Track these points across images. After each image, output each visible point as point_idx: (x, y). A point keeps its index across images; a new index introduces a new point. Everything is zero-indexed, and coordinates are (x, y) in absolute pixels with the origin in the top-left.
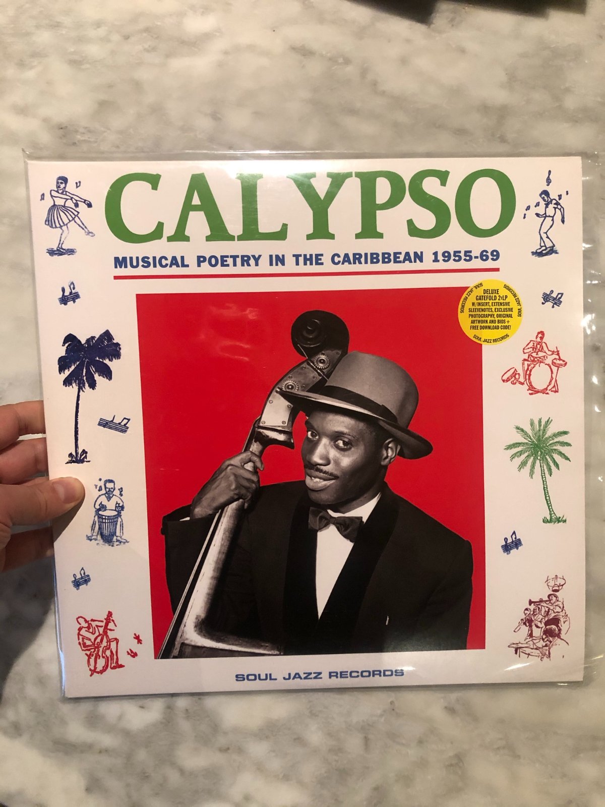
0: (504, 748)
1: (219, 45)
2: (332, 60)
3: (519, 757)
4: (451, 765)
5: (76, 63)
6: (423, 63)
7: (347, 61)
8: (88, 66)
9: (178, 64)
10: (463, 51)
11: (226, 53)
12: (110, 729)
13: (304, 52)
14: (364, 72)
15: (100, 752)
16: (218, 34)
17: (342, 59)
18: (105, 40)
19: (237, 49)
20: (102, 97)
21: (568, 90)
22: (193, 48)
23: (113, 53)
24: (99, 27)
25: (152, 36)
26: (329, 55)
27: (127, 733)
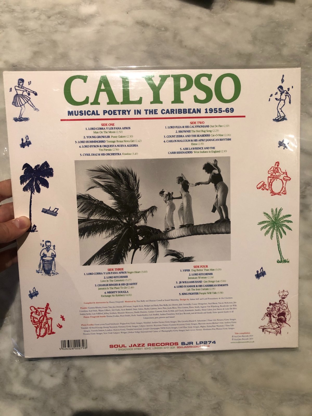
0: (243, 399)
1: (98, 21)
2: (159, 29)
3: (251, 404)
4: (215, 408)
5: (22, 31)
6: (207, 30)
7: (166, 29)
8: (28, 32)
9: (76, 31)
10: (228, 24)
11: (102, 25)
12: (35, 387)
13: (143, 24)
14: (175, 35)
15: (30, 399)
16: (98, 15)
17: (163, 28)
18: (38, 18)
19: (107, 23)
20: (35, 49)
21: (284, 45)
22: (84, 23)
23: (42, 26)
24: (34, 12)
25: (63, 17)
26: (157, 26)
27: (43, 390)
